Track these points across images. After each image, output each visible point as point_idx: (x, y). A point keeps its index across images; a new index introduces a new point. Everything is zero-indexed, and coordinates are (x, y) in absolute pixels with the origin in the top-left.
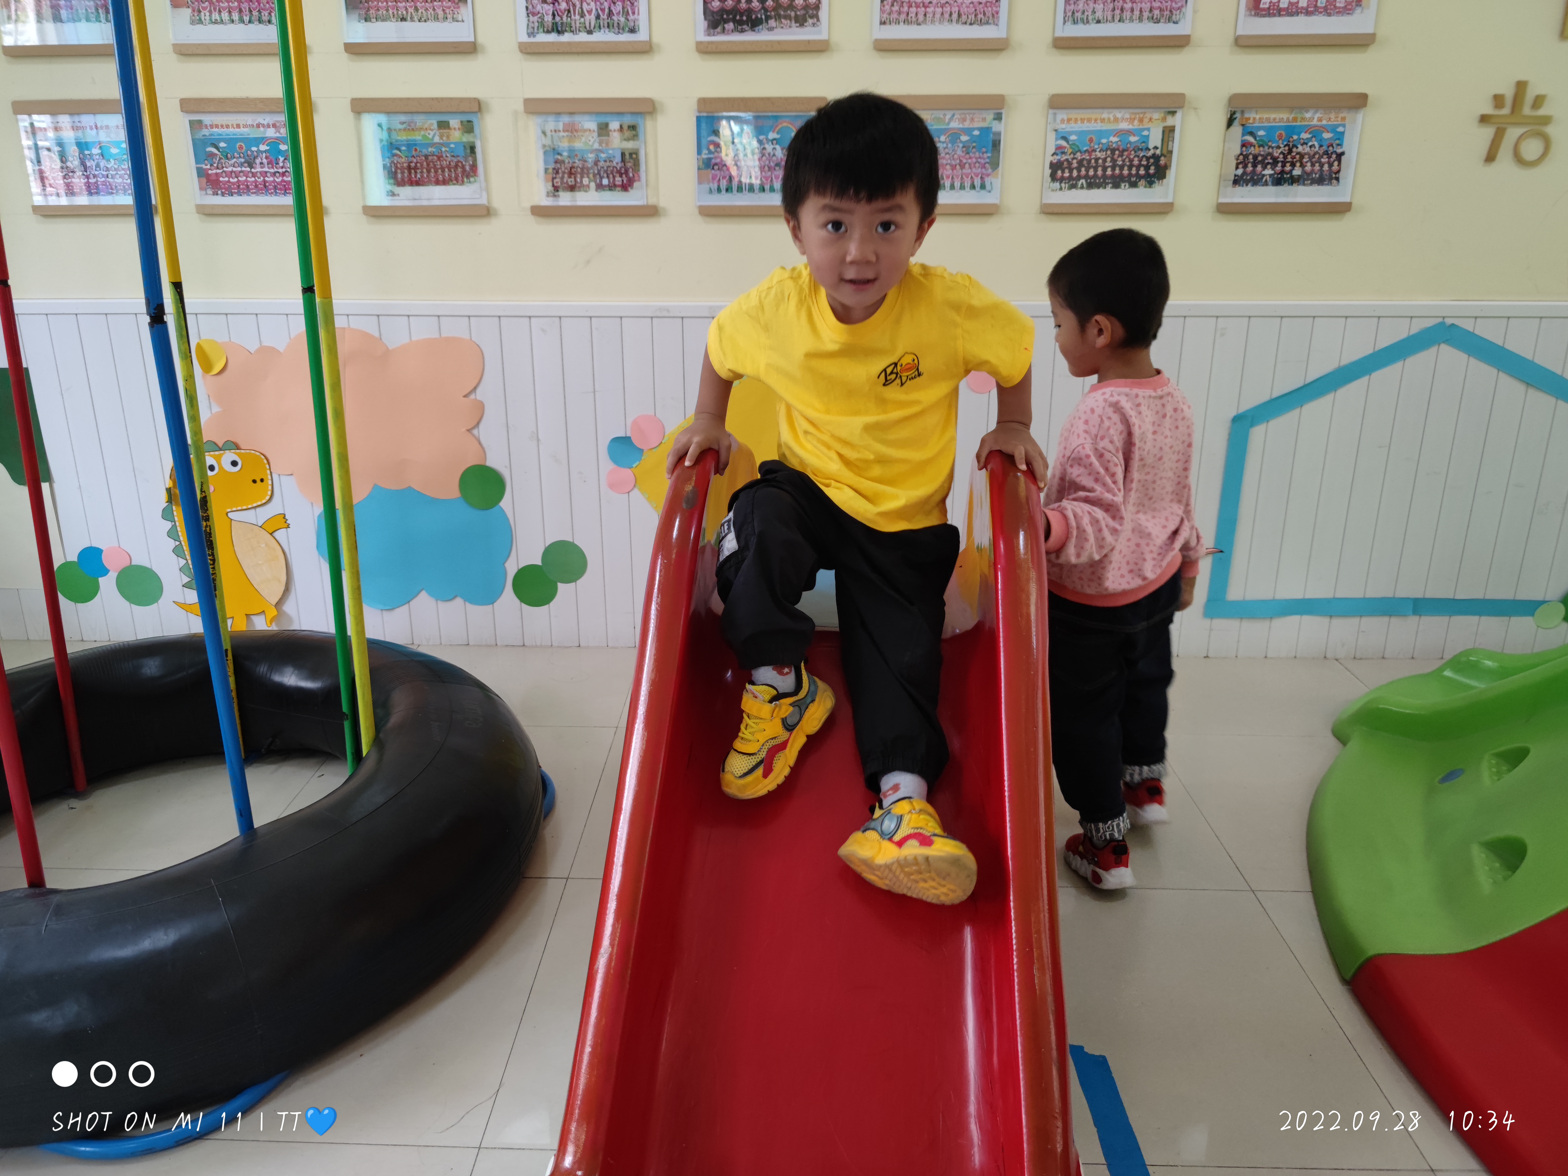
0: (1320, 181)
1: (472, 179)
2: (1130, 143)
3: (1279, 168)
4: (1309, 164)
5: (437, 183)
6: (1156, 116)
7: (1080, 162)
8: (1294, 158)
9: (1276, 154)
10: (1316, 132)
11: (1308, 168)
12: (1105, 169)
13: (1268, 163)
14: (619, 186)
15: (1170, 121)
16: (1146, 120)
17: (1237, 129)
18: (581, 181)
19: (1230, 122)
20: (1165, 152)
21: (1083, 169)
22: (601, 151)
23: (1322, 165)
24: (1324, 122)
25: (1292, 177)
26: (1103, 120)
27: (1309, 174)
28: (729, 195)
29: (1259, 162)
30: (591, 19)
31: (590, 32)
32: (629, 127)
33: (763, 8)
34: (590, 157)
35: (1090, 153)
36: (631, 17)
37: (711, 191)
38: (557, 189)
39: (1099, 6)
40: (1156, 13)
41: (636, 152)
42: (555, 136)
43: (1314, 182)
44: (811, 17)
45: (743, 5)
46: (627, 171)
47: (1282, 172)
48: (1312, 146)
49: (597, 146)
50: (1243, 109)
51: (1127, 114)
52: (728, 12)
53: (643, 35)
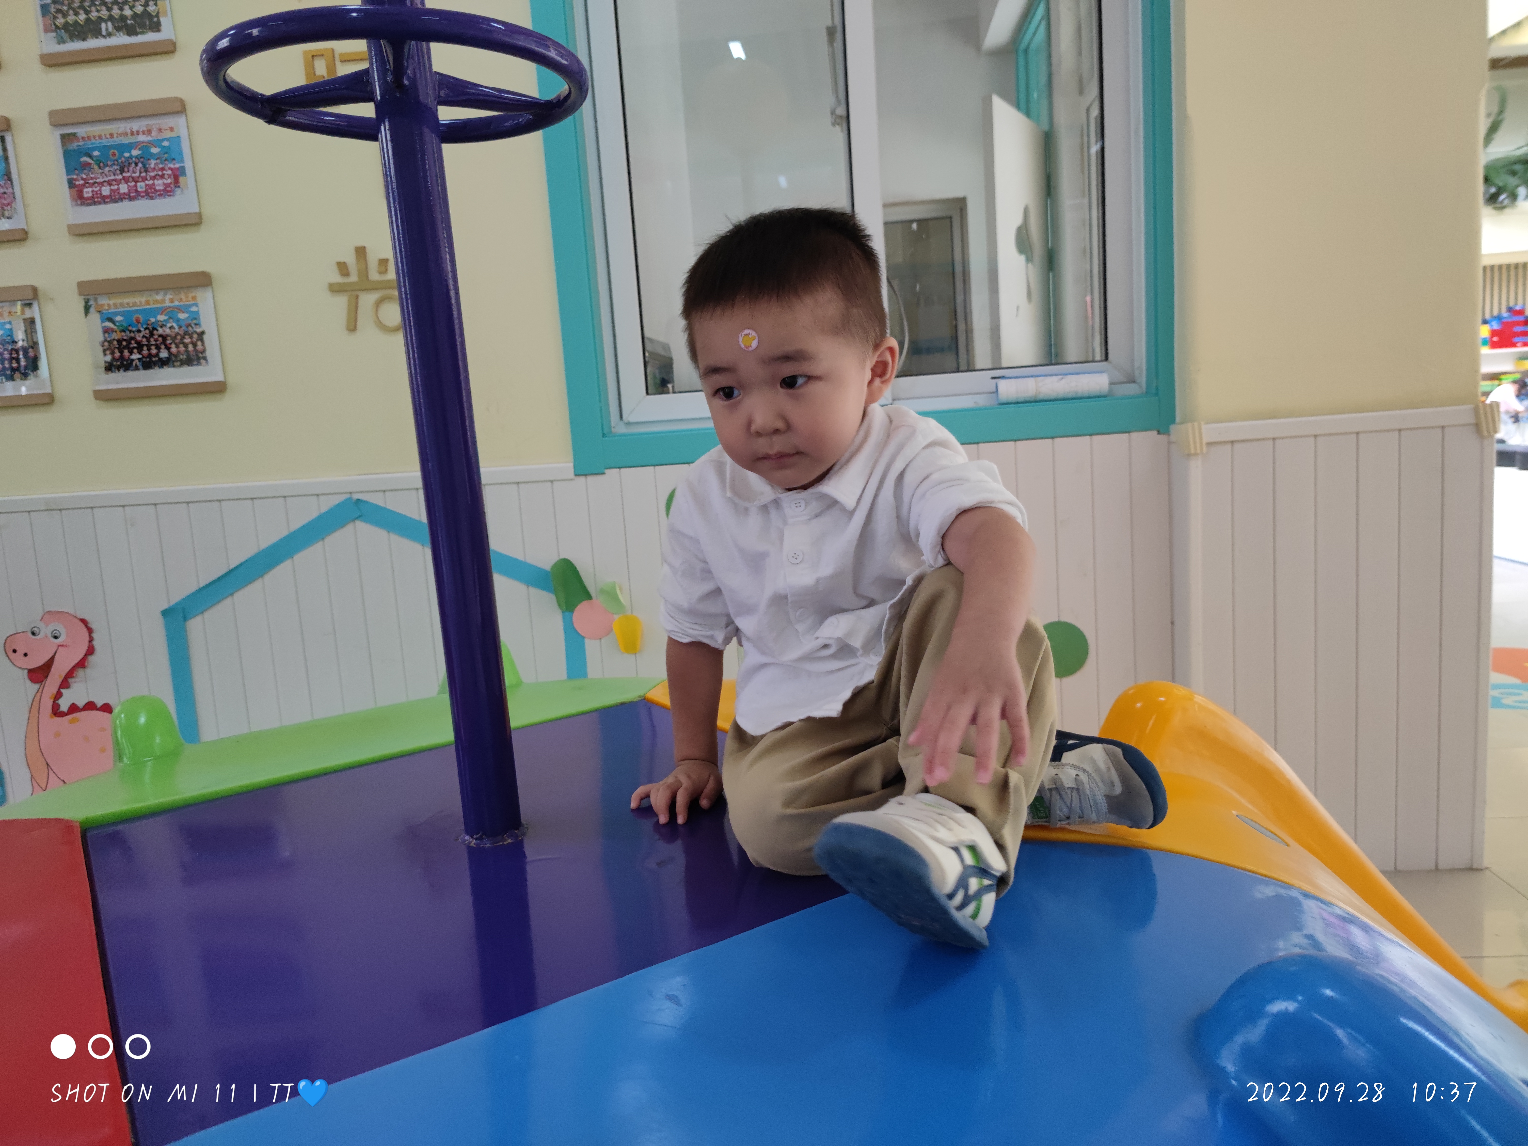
0: (189, 361)
3: (145, 352)
4: (173, 346)
8: (157, 340)
9: (139, 339)
10: (171, 312)
11: (174, 349)
13: (134, 348)
15: (29, 313)
17: (94, 316)
19: (87, 310)
20: (31, 343)
23: (186, 346)
24: (176, 304)
25: (161, 359)
27: (175, 356)
29: (125, 347)
43: (182, 363)
47: (150, 355)
48: (172, 328)
50: (96, 296)
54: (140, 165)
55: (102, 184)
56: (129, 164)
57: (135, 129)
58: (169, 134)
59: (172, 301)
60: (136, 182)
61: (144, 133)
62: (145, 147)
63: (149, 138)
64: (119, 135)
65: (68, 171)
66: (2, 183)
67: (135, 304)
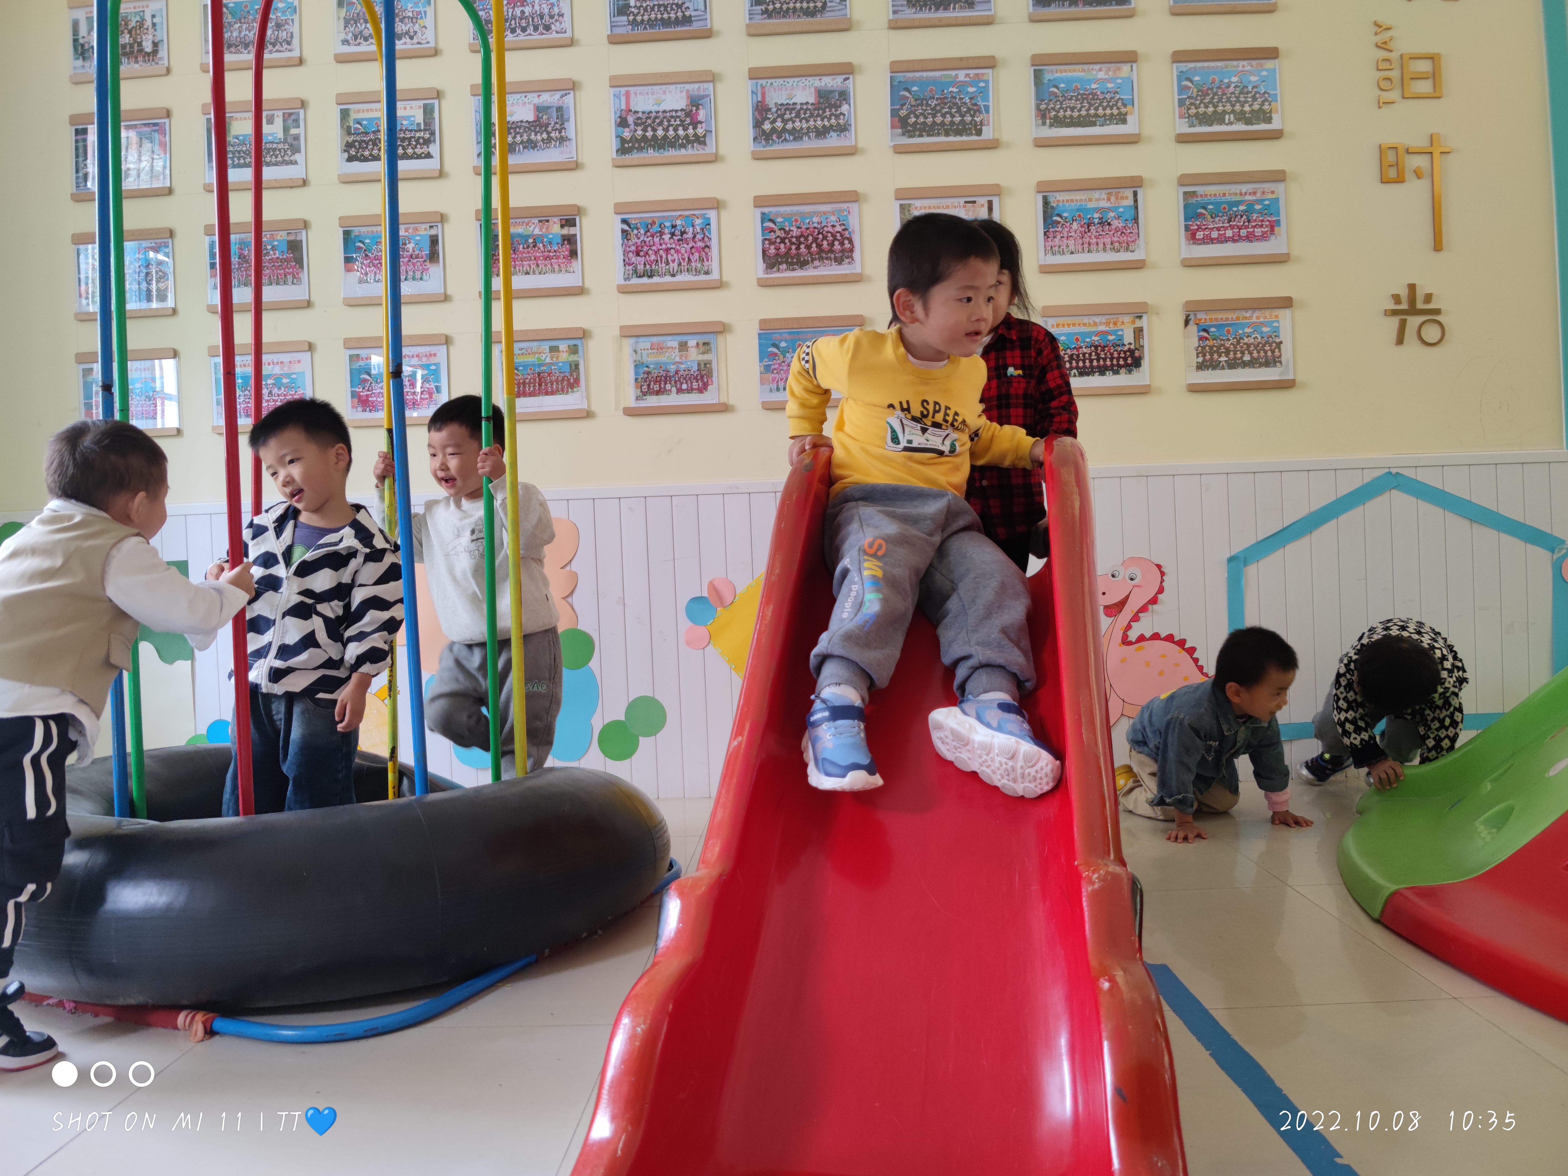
0: (1267, 364)
1: (575, 389)
2: (1109, 340)
3: (1231, 355)
4: (1255, 352)
5: (547, 393)
6: (1127, 319)
7: (1071, 357)
8: (1242, 347)
9: (1227, 346)
10: (1257, 326)
11: (1255, 354)
12: (1091, 361)
13: (1223, 352)
14: (696, 389)
15: (1138, 323)
16: (1119, 323)
17: (1192, 327)
18: (665, 387)
19: (1187, 322)
20: (1138, 347)
21: (1074, 362)
22: (681, 363)
23: (1266, 352)
24: (1262, 320)
25: (1243, 362)
26: (1085, 325)
27: (1256, 359)
29: (1215, 352)
30: (674, 266)
31: (673, 275)
32: (704, 344)
33: (809, 252)
34: (673, 368)
35: (1078, 348)
36: (706, 263)
37: (771, 391)
38: (644, 394)
39: (1071, 242)
40: (1117, 245)
41: (710, 362)
42: (644, 353)
43: (1261, 365)
44: (847, 258)
45: (794, 251)
46: (702, 377)
47: (1235, 358)
48: (1255, 338)
49: (677, 359)
50: (1195, 312)
51: (1103, 319)
52: (782, 257)
53: (715, 275)
54: (1244, 217)
55: (1212, 229)
56: (1236, 216)
57: (1244, 191)
58: (1271, 196)
59: (1258, 318)
60: (1240, 229)
61: (1250, 194)
62: (1251, 205)
63: (1254, 198)
64: (1230, 194)
65: (1186, 219)
66: (1130, 225)
67: (1227, 319)
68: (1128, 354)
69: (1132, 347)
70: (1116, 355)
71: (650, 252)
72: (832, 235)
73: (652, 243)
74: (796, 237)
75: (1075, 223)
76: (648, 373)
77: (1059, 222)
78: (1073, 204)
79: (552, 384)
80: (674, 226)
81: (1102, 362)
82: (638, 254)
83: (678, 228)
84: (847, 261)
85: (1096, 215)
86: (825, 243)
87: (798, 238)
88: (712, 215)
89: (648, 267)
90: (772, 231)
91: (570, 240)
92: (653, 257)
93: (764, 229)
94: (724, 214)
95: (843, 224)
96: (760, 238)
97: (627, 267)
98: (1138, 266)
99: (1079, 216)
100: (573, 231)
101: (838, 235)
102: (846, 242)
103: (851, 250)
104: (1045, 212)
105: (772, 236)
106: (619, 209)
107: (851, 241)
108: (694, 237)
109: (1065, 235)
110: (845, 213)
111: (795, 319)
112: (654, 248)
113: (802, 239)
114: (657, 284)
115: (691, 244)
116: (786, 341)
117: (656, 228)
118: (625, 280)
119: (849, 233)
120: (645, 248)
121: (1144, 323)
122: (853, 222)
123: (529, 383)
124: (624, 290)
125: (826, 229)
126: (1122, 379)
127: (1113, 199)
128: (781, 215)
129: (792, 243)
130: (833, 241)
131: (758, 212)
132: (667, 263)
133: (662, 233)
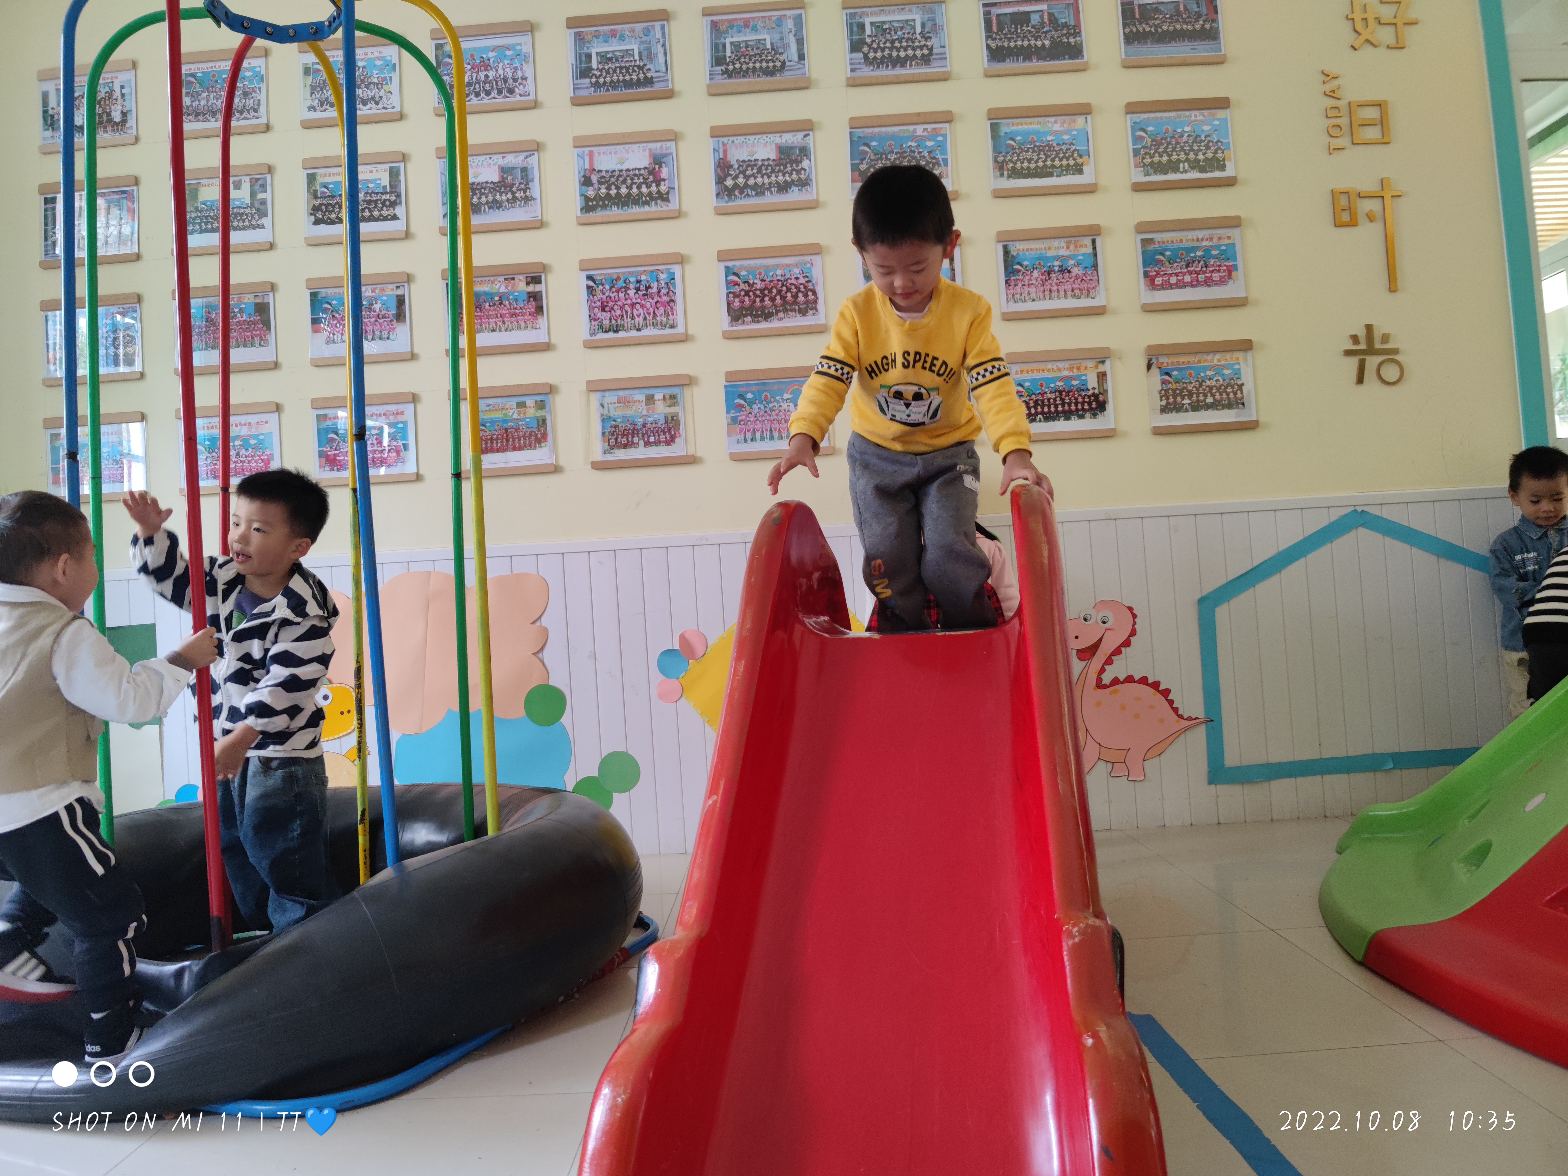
0: (1229, 406)
1: (543, 445)
2: (1072, 385)
3: (1194, 398)
4: (1218, 394)
5: (514, 449)
6: (1091, 364)
7: (1036, 402)
8: (1204, 390)
9: (1190, 388)
10: (1218, 370)
11: (1218, 397)
12: (1056, 406)
13: (1186, 395)
14: (663, 442)
16: (1082, 369)
17: (1155, 371)
18: (632, 441)
19: (1149, 366)
20: (1101, 391)
21: (1039, 407)
22: (648, 416)
23: (1228, 394)
24: (1223, 362)
25: (1206, 404)
26: (1049, 370)
27: (1219, 402)
28: (754, 443)
29: (1178, 395)
30: (639, 320)
31: (639, 330)
32: (671, 396)
33: (774, 305)
34: (640, 421)
35: (1042, 395)
36: (671, 317)
37: (739, 442)
38: (612, 447)
39: (1032, 290)
40: (1077, 292)
41: (677, 415)
42: (611, 407)
43: (1224, 407)
44: (811, 309)
45: (758, 304)
46: (669, 431)
47: (1198, 401)
48: (1217, 380)
49: (645, 413)
50: (1157, 356)
51: (1066, 365)
52: (746, 310)
53: (680, 329)
54: (1202, 262)
55: (1171, 275)
56: (1194, 262)
57: (1200, 237)
58: (1227, 241)
59: (1219, 361)
60: (1198, 274)
61: (1207, 240)
62: (1207, 250)
63: (1211, 244)
64: (1188, 240)
65: (1145, 265)
66: (1090, 273)
67: (1189, 362)
68: (1092, 398)
69: (1096, 391)
70: (1080, 400)
71: (616, 307)
72: (796, 287)
73: (617, 298)
74: (760, 290)
75: (1035, 271)
76: (616, 427)
77: (1019, 271)
78: (1033, 253)
79: (519, 440)
80: (638, 282)
81: (1066, 407)
82: (603, 310)
83: (643, 283)
84: (811, 312)
85: (1056, 263)
86: (789, 295)
87: (762, 290)
88: (676, 269)
89: (613, 322)
90: (736, 284)
91: (535, 297)
92: (618, 312)
93: (729, 283)
94: (687, 268)
95: (807, 277)
96: (724, 292)
97: (593, 323)
98: (1099, 312)
99: (1040, 264)
100: (537, 288)
101: (802, 287)
102: (810, 293)
103: (815, 302)
104: (1005, 261)
105: (737, 289)
106: (584, 265)
107: (814, 293)
108: (659, 292)
109: (1027, 283)
110: (809, 265)
111: (761, 370)
112: (619, 303)
113: (766, 292)
114: (623, 338)
115: (656, 298)
116: (753, 393)
117: (621, 284)
118: (591, 335)
119: (813, 285)
120: (611, 304)
121: (1106, 367)
122: (816, 274)
123: (497, 439)
124: (589, 345)
125: (789, 281)
126: (1087, 424)
127: (1072, 247)
128: (745, 269)
129: (756, 296)
130: (797, 293)
131: (722, 265)
132: (633, 318)
133: (627, 288)
